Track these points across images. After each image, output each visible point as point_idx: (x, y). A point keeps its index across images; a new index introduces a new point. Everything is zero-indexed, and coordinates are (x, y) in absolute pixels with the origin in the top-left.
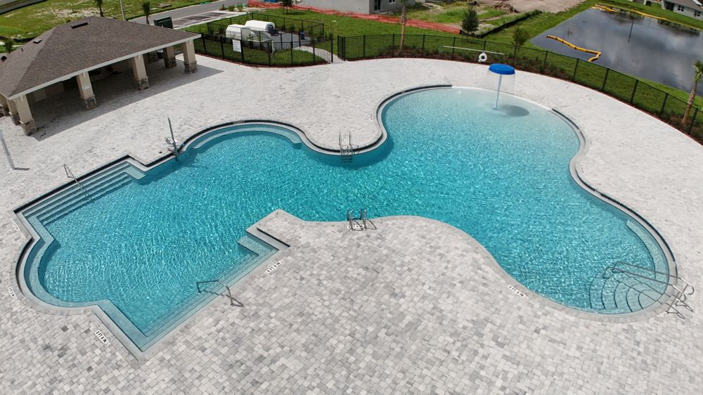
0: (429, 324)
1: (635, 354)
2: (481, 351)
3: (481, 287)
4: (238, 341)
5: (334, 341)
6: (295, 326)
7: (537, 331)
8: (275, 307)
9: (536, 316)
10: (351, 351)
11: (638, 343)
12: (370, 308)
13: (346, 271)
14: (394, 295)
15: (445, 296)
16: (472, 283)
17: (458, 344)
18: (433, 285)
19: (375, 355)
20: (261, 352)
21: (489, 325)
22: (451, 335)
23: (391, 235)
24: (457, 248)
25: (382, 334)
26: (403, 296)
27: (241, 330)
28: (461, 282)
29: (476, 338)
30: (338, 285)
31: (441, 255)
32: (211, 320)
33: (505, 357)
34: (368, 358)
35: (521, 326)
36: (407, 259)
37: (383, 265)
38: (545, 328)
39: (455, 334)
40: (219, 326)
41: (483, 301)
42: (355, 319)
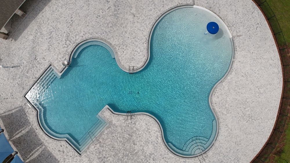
0: (140, 153)
2: (149, 161)
3: (155, 144)
4: (100, 153)
5: (119, 155)
6: (111, 150)
7: (163, 158)
8: (107, 144)
9: (165, 154)
10: (123, 158)
12: (128, 147)
13: (124, 135)
14: (134, 144)
15: (146, 146)
16: (154, 143)
17: (145, 159)
18: (144, 142)
19: (127, 159)
20: (105, 156)
21: (153, 155)
22: (144, 156)
23: (138, 123)
24: (154, 130)
25: (129, 154)
26: (136, 145)
27: (100, 150)
28: (151, 142)
29: (149, 158)
30: (122, 140)
31: (149, 132)
32: (93, 147)
34: (126, 159)
35: (160, 156)
36: (140, 132)
37: (134, 134)
38: (165, 158)
39: (145, 156)
40: (95, 149)
41: (154, 148)
42: (124, 150)
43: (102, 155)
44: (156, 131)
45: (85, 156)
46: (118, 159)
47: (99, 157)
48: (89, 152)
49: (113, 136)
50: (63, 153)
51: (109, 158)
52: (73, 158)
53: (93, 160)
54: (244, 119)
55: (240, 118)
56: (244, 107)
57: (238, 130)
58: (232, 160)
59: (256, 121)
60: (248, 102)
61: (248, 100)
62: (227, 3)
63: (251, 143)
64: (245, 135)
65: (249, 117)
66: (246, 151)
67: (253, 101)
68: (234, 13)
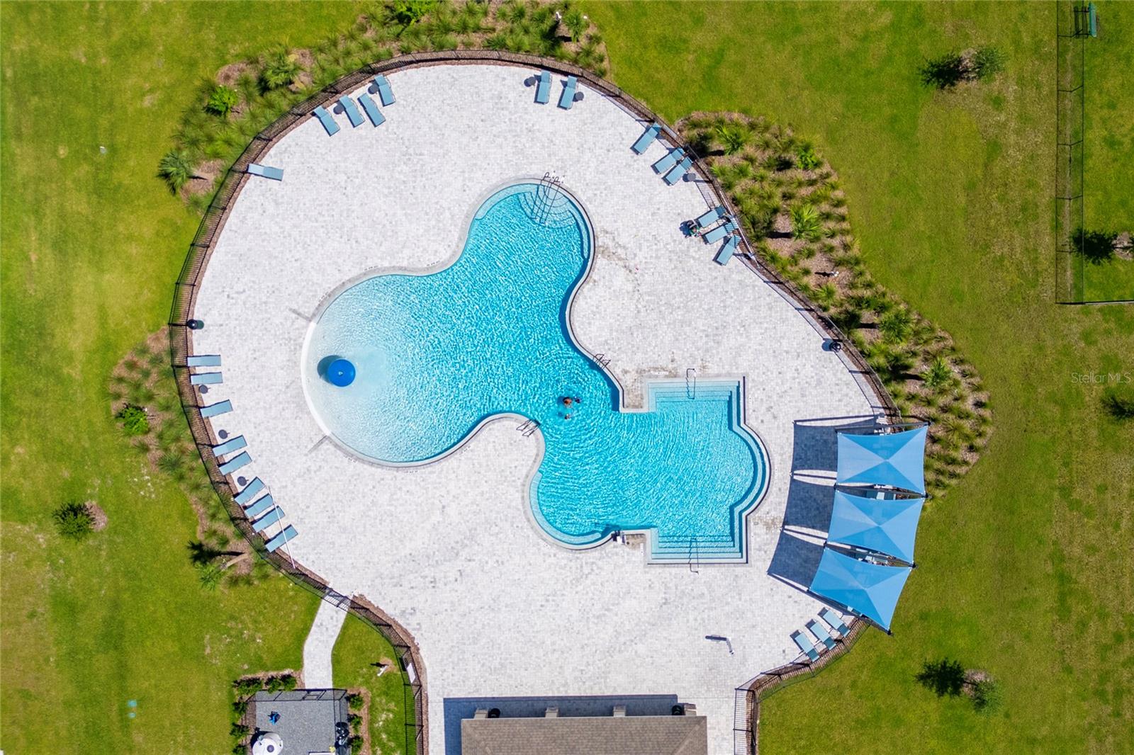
1: (603, 195)
2: (644, 261)
4: (707, 350)
5: (679, 317)
6: (684, 336)
8: (681, 352)
10: (679, 308)
11: (595, 195)
12: (654, 315)
13: (640, 341)
14: (639, 311)
18: (621, 299)
19: (674, 298)
20: (704, 338)
23: (600, 339)
24: (587, 303)
25: (663, 302)
28: (610, 288)
30: (651, 338)
31: (597, 308)
33: (640, 250)
34: (677, 299)
36: (611, 321)
37: (624, 328)
41: (615, 273)
42: (664, 318)
43: (706, 343)
44: (585, 298)
45: (737, 368)
46: (689, 312)
47: (716, 345)
48: (723, 368)
49: (659, 355)
50: (772, 407)
51: (702, 328)
52: (762, 383)
53: (731, 348)
54: (423, 165)
55: (430, 176)
56: (403, 187)
57: (450, 157)
58: (510, 112)
59: (401, 136)
60: (389, 188)
61: (386, 191)
62: (259, 386)
63: (448, 105)
64: (446, 135)
65: (409, 159)
66: (470, 99)
67: (376, 180)
68: (263, 359)
